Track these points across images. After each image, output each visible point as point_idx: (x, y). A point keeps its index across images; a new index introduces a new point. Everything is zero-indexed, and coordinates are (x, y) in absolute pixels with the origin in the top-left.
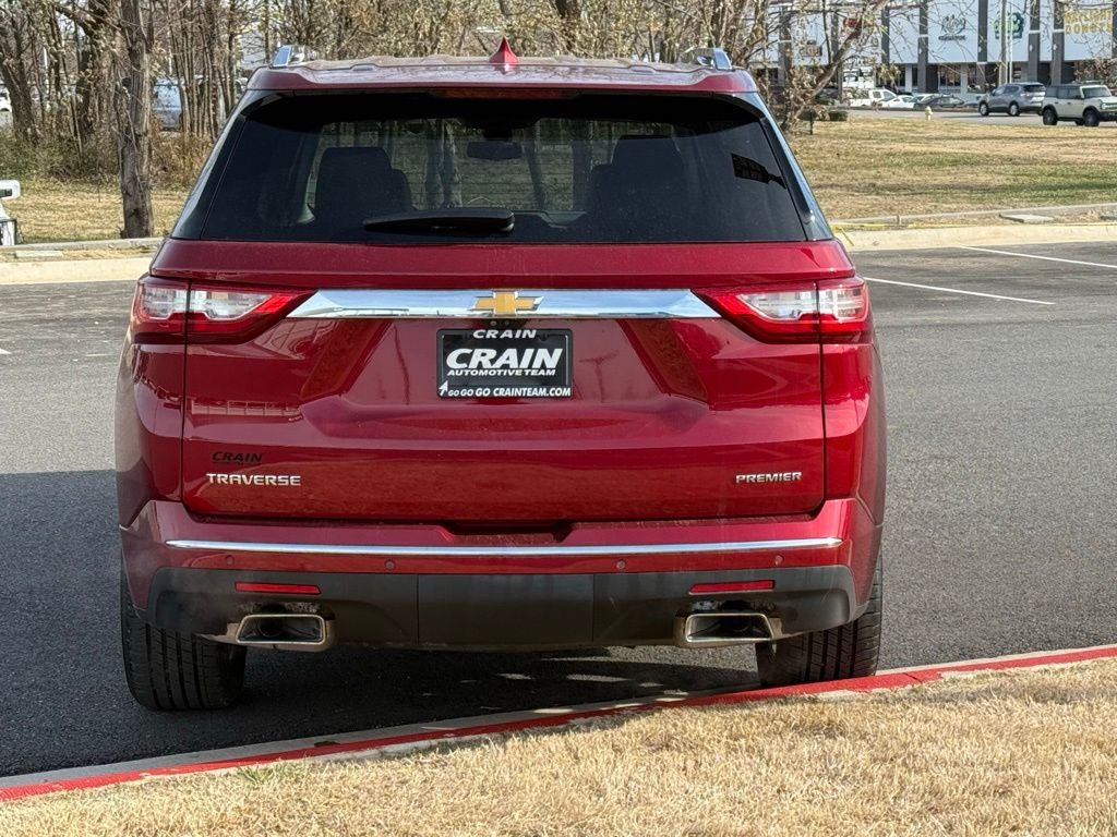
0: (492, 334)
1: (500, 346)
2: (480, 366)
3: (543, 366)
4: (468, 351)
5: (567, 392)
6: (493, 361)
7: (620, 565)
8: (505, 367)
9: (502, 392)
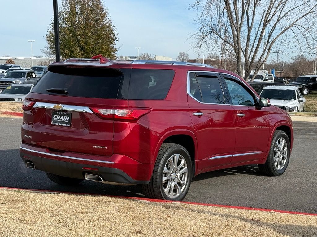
0: (59, 113)
1: (61, 115)
2: (58, 119)
3: (67, 120)
4: (56, 116)
5: (69, 125)
6: (60, 118)
7: (70, 161)
8: (61, 119)
9: (60, 124)
